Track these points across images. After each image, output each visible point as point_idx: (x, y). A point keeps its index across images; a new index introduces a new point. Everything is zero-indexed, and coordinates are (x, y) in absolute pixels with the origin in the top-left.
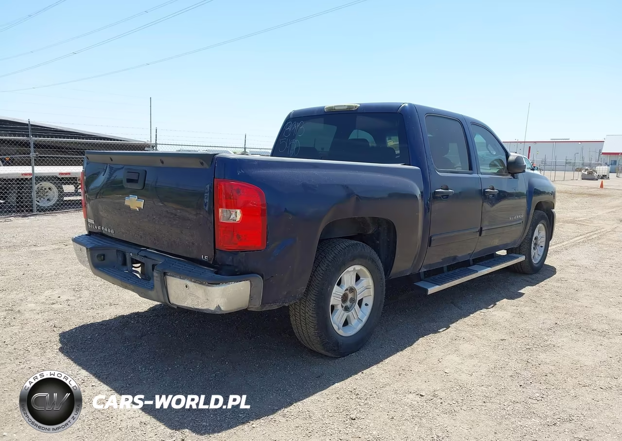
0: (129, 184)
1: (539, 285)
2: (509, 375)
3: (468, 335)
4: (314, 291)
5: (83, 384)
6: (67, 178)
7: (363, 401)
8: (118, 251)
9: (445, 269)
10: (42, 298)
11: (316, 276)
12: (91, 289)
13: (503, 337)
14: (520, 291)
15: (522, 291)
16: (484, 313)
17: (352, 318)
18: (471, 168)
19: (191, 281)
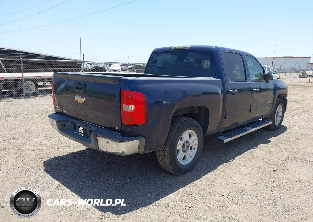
0: (77, 90)
1: (279, 136)
2: (266, 185)
3: (244, 163)
4: (169, 143)
5: (58, 188)
6: (39, 79)
7: (194, 198)
8: (71, 122)
9: (232, 130)
10: (33, 143)
11: (170, 136)
12: (57, 138)
13: (262, 165)
14: (269, 140)
15: (270, 140)
16: (252, 151)
17: (187, 155)
18: (246, 79)
19: (110, 140)
